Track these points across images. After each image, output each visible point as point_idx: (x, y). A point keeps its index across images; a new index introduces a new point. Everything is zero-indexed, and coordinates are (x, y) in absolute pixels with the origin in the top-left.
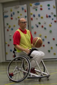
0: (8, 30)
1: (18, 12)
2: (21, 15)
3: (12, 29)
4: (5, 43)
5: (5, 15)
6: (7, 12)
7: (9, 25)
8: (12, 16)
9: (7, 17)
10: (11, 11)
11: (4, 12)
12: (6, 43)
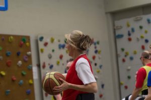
0: (124, 60)
1: (141, 27)
2: (146, 32)
3: (131, 58)
4: (120, 84)
5: (117, 34)
6: (121, 27)
7: (125, 51)
8: (129, 35)
9: (121, 36)
10: (128, 26)
11: (115, 28)
12: (122, 84)
